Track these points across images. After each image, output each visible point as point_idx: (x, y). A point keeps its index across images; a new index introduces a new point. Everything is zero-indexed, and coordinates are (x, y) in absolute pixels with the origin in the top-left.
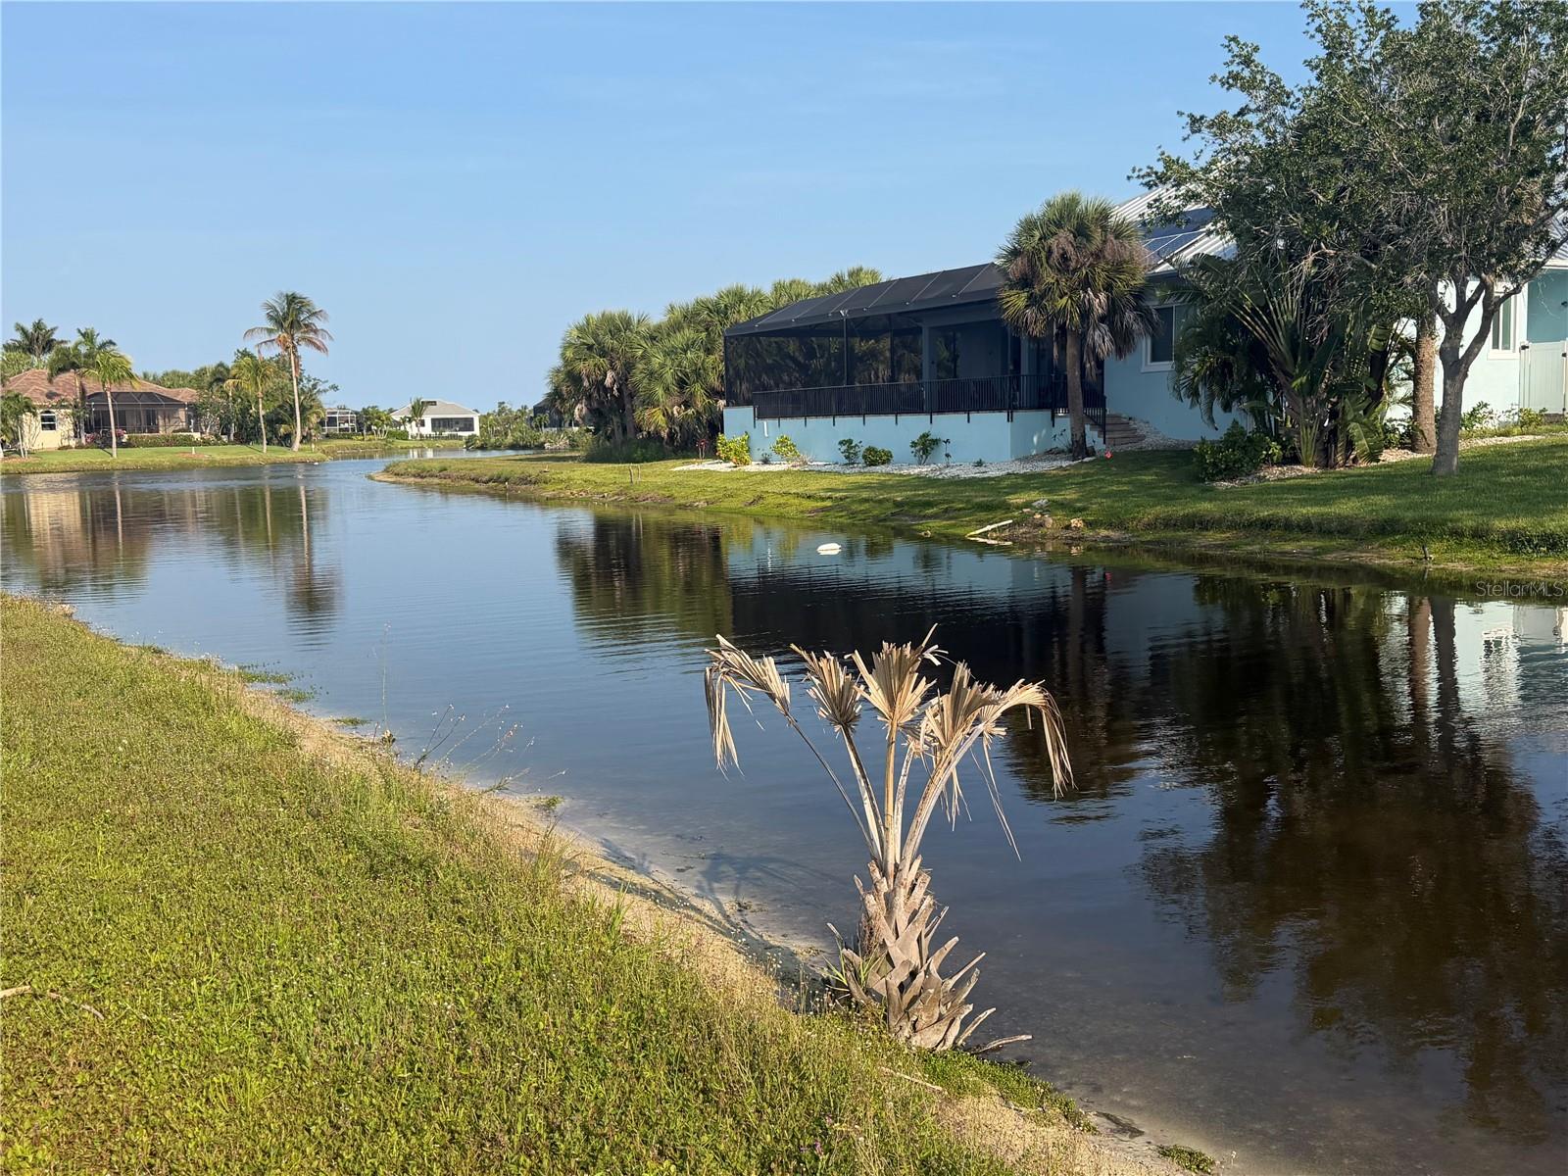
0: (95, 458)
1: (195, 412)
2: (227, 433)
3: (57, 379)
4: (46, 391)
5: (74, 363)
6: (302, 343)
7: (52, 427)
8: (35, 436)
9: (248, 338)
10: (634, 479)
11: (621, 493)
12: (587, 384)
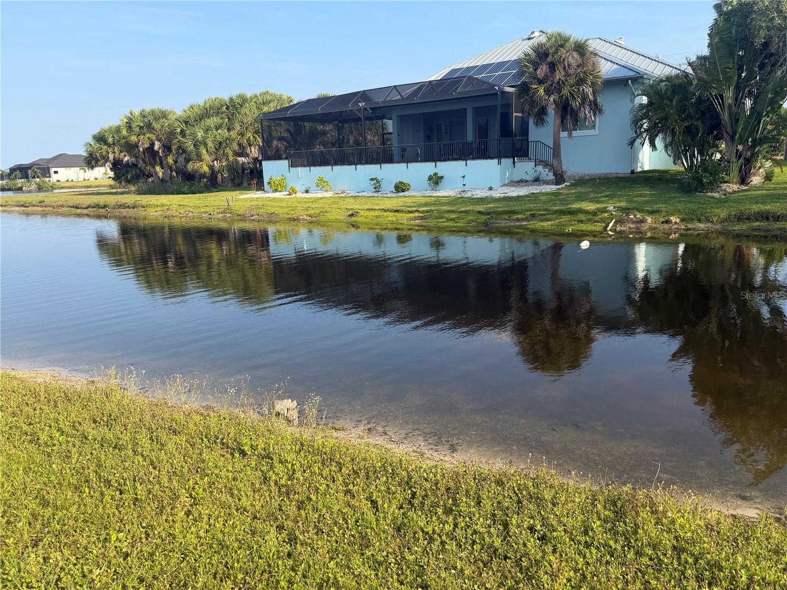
10: (230, 204)
11: (224, 212)
12: (141, 149)
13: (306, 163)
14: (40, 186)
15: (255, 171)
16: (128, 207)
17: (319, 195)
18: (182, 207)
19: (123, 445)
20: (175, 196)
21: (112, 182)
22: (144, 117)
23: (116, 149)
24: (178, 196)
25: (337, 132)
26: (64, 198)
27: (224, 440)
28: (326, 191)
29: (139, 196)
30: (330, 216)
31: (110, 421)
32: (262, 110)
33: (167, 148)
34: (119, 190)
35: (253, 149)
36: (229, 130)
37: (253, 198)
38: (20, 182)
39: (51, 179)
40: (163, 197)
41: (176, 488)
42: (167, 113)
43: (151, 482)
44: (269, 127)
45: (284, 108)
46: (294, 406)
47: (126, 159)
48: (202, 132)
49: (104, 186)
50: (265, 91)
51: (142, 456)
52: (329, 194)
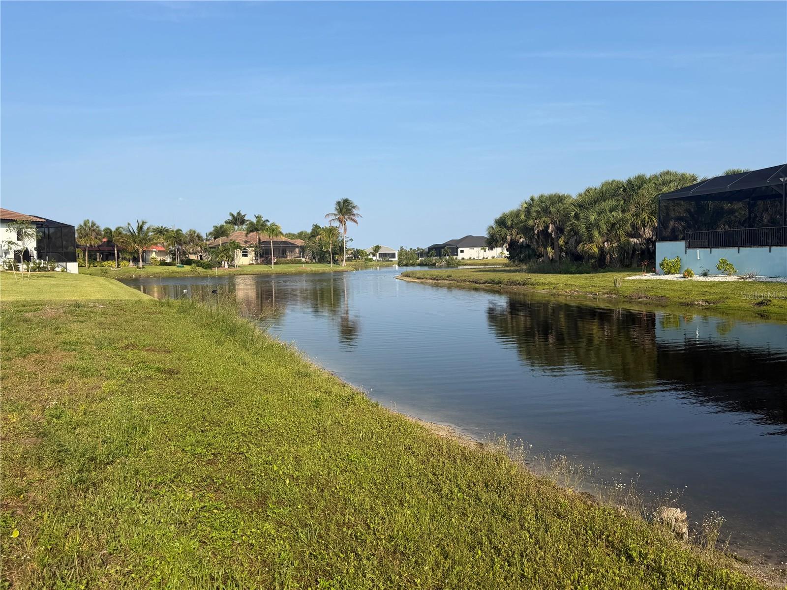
0: (264, 269)
1: (303, 249)
2: (314, 258)
3: (248, 236)
4: (244, 240)
5: (256, 228)
6: (348, 220)
7: (246, 256)
8: (240, 259)
9: (327, 218)
10: (617, 285)
11: (610, 293)
12: (536, 232)
13: (706, 244)
14: (448, 262)
15: (646, 253)
16: (519, 284)
17: (721, 279)
18: (568, 286)
19: (511, 516)
20: (562, 276)
21: (507, 261)
22: (542, 202)
23: (513, 232)
24: (565, 275)
25: (748, 211)
26: (467, 274)
27: (610, 539)
28: (729, 275)
29: (530, 274)
30: (731, 303)
31: (500, 489)
32: (661, 190)
33: (560, 230)
34: (512, 268)
35: (647, 230)
36: (623, 211)
37: (642, 280)
38: (434, 259)
39: (458, 257)
40: (551, 276)
41: (562, 576)
42: (563, 198)
43: (537, 562)
44: (667, 208)
45: (685, 188)
46: (684, 518)
47: (522, 240)
48: (595, 214)
49: (499, 264)
50: (665, 170)
51: (529, 531)
52: (733, 278)
